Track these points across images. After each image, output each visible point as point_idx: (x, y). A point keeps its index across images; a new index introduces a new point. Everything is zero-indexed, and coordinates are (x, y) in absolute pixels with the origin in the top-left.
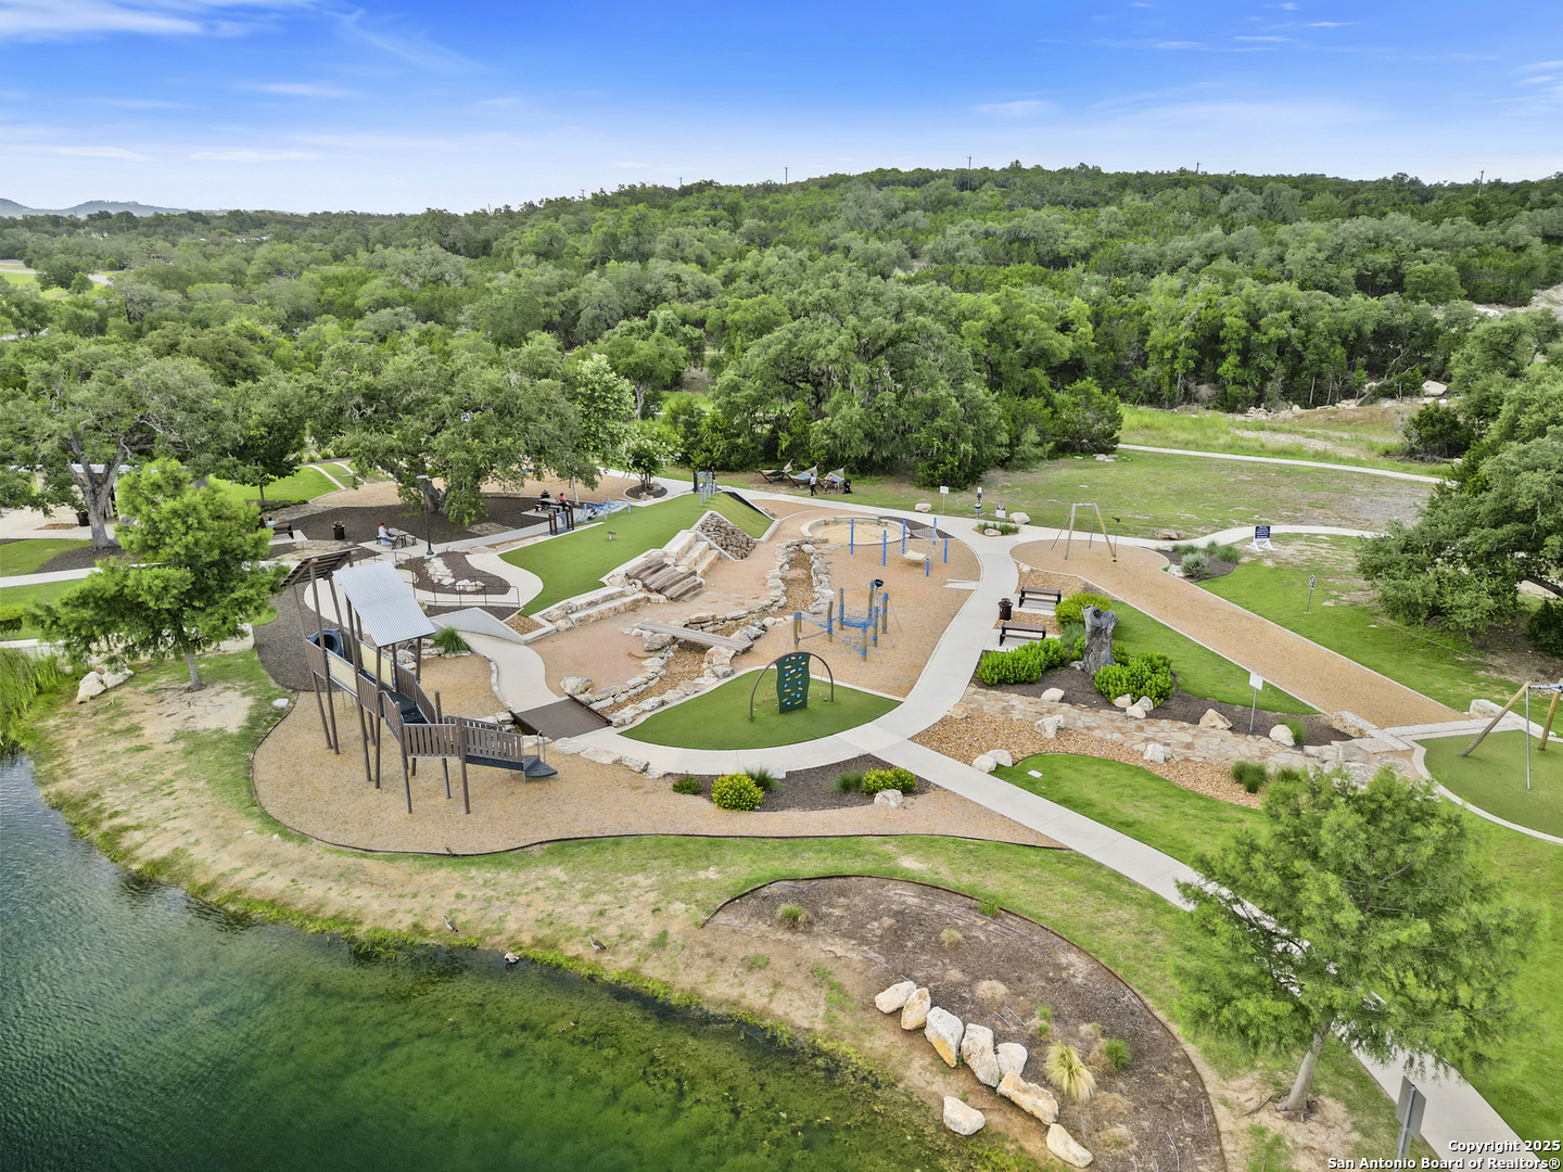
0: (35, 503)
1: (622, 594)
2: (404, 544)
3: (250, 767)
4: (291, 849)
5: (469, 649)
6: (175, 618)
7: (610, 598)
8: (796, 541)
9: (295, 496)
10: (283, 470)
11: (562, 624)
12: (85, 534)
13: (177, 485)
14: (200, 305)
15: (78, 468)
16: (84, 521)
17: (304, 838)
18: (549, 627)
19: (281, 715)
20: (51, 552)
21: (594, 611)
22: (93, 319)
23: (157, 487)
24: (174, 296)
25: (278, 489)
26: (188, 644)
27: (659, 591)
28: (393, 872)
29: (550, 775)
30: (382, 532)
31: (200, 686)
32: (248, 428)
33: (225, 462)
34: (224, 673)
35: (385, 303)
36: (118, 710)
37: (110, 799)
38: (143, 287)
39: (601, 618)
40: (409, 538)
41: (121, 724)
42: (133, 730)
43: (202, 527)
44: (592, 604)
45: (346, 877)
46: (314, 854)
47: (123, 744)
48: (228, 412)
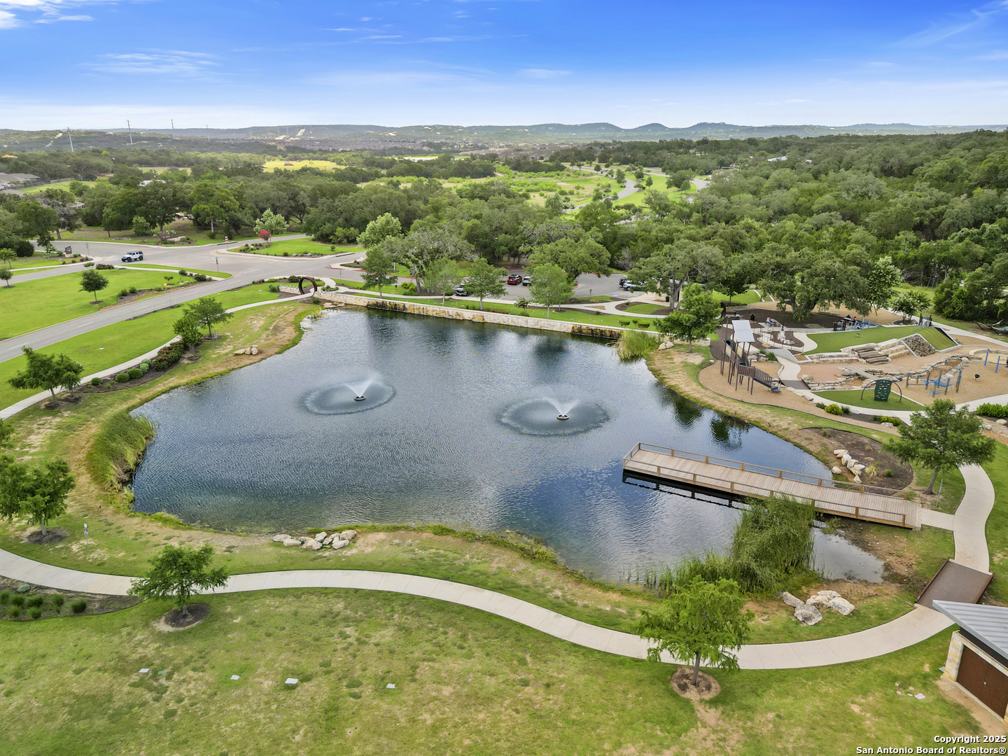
0: (657, 292)
1: (846, 356)
2: (775, 325)
3: (699, 373)
4: (703, 390)
5: (777, 360)
6: (690, 328)
7: (841, 356)
8: (960, 355)
9: (742, 302)
10: (741, 290)
11: (815, 360)
12: (667, 305)
13: (699, 291)
14: (735, 206)
15: (671, 281)
16: (667, 300)
17: (707, 389)
18: (810, 360)
19: (711, 364)
20: (656, 309)
21: (831, 359)
22: (686, 212)
23: (694, 291)
24: (724, 201)
25: (738, 298)
26: (691, 339)
27: (864, 358)
28: (725, 400)
29: (778, 392)
30: (768, 320)
31: (691, 352)
32: (729, 274)
33: (717, 285)
34: (699, 350)
35: (827, 209)
36: (669, 354)
37: (663, 371)
38: (712, 196)
39: (833, 362)
40: (778, 323)
41: (669, 357)
42: (671, 359)
43: (702, 304)
44: (831, 356)
45: (714, 399)
46: (708, 393)
47: (668, 361)
48: (724, 267)
